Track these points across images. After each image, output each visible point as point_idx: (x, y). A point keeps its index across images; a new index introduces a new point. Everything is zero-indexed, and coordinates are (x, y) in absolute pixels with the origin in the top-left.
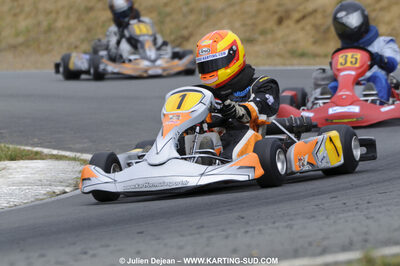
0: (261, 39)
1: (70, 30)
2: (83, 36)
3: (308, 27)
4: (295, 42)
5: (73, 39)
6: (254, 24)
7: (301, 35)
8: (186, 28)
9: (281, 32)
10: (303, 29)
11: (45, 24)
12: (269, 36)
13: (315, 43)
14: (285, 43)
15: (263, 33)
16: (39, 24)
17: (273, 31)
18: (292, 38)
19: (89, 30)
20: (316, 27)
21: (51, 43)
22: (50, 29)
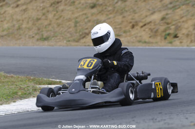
0: (124, 35)
1: (30, 29)
2: (36, 32)
3: (147, 30)
4: (140, 36)
5: (31, 33)
6: (120, 28)
7: (143, 33)
8: (87, 29)
9: (134, 32)
10: (144, 30)
11: (17, 26)
12: (128, 33)
13: (150, 37)
14: (136, 37)
15: (125, 32)
16: (14, 26)
17: (130, 31)
18: (139, 35)
19: (39, 29)
20: (151, 30)
21: (20, 35)
22: (19, 28)
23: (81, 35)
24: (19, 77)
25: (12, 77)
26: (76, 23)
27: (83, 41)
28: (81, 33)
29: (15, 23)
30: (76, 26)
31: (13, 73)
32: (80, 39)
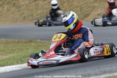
23: (84, 16)
24: (49, 42)
25: (45, 42)
26: (81, 8)
27: (86, 19)
28: (84, 14)
29: (44, 10)
30: (81, 10)
31: (45, 40)
32: (84, 18)
